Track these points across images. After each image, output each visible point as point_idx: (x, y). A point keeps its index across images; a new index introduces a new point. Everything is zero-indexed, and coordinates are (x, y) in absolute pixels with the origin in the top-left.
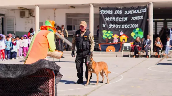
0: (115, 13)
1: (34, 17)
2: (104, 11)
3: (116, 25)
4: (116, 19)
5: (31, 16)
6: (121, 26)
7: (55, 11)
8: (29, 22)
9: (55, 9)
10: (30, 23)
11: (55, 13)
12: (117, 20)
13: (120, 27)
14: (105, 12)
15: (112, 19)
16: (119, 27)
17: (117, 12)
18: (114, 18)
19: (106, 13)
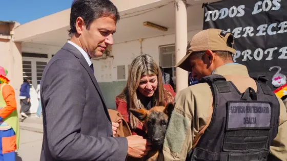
0: (255, 11)
1: (112, 57)
2: (216, 11)
3: (256, 52)
4: (256, 31)
5: (107, 55)
6: (277, 54)
7: (141, 42)
8: (106, 67)
9: (141, 40)
10: (108, 67)
11: (141, 48)
12: (260, 34)
13: (270, 58)
14: (220, 15)
15: (242, 33)
16: (265, 56)
17: (260, 7)
18: (249, 30)
19: (222, 17)
